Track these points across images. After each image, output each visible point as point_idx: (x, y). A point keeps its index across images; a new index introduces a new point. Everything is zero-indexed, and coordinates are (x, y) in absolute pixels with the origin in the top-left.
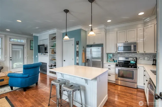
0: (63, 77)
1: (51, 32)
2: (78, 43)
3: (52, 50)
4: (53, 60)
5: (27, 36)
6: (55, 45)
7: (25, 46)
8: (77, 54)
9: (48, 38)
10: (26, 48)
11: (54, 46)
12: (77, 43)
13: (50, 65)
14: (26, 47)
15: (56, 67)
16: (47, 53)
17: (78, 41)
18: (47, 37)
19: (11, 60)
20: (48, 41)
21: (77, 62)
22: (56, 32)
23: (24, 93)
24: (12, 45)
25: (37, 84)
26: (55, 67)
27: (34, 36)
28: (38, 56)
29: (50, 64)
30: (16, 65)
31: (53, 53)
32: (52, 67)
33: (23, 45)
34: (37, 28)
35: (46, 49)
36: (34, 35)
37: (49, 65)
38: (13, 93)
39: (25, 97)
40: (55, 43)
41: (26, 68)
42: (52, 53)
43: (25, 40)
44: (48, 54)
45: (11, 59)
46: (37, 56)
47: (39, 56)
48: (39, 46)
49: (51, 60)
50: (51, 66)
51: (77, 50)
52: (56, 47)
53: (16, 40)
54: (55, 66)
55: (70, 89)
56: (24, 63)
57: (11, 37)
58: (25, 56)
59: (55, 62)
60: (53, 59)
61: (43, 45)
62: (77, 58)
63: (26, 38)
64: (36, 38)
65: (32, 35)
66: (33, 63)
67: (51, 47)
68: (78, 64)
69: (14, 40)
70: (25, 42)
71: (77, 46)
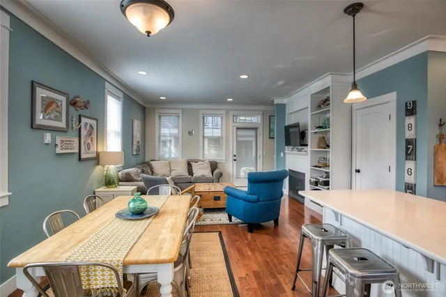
0: (339, 223)
1: (316, 86)
2: (414, 108)
3: (320, 138)
4: (320, 167)
5: (262, 108)
6: (327, 122)
7: (260, 131)
8: (407, 149)
9: (309, 105)
10: (261, 135)
11: (324, 126)
12: (407, 110)
13: (313, 180)
14: (262, 133)
15: (328, 189)
16: (307, 145)
17: (414, 102)
18: (306, 103)
19: (235, 160)
20: (309, 113)
21: (410, 179)
22: (330, 85)
23: (249, 236)
24: (238, 128)
25: (276, 222)
26: (326, 187)
27: (277, 104)
28: (284, 154)
29: (312, 176)
30: (244, 171)
31: (322, 146)
32: (317, 187)
33: (256, 129)
34: (281, 83)
35: (303, 135)
36: (277, 101)
37: (310, 180)
38: (231, 228)
39: (249, 245)
40: (328, 116)
41: (254, 180)
42: (319, 147)
43: (259, 117)
44: (309, 149)
45: (235, 158)
46: (282, 155)
47: (288, 153)
48: (287, 128)
49: (316, 166)
50: (316, 183)
51: (409, 134)
52: (331, 129)
53: (244, 118)
54: (326, 183)
55: (354, 267)
56: (257, 169)
57: (235, 113)
58: (260, 153)
59: (326, 173)
60: (323, 164)
61: (297, 125)
62: (410, 165)
63: (260, 110)
64: (282, 108)
65: (272, 103)
66: (275, 170)
67: (317, 130)
68: (410, 189)
69: (246, 120)
70: (259, 122)
71: (410, 120)
